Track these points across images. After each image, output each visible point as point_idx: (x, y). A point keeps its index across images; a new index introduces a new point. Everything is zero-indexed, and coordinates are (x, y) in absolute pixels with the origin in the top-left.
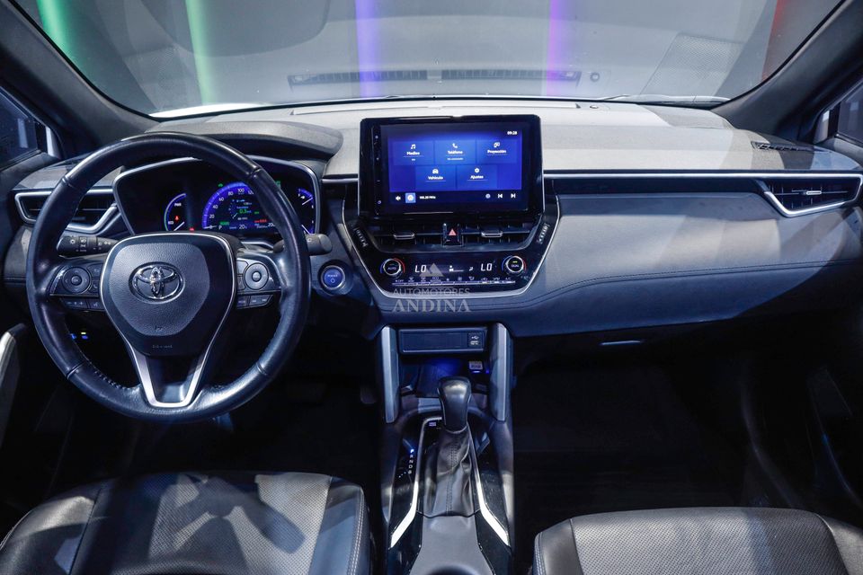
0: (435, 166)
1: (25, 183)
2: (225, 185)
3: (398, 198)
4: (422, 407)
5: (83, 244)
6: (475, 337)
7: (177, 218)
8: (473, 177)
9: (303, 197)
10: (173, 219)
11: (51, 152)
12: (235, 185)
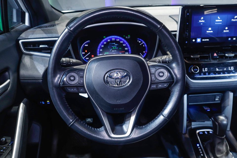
0: (210, 27)
1: (23, 35)
2: (106, 37)
3: (194, 40)
4: (193, 126)
5: (64, 61)
6: (218, 97)
7: (86, 51)
8: (225, 31)
9: (140, 42)
10: (85, 52)
11: (27, 23)
12: (111, 37)
